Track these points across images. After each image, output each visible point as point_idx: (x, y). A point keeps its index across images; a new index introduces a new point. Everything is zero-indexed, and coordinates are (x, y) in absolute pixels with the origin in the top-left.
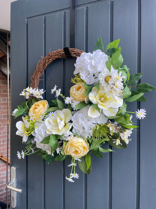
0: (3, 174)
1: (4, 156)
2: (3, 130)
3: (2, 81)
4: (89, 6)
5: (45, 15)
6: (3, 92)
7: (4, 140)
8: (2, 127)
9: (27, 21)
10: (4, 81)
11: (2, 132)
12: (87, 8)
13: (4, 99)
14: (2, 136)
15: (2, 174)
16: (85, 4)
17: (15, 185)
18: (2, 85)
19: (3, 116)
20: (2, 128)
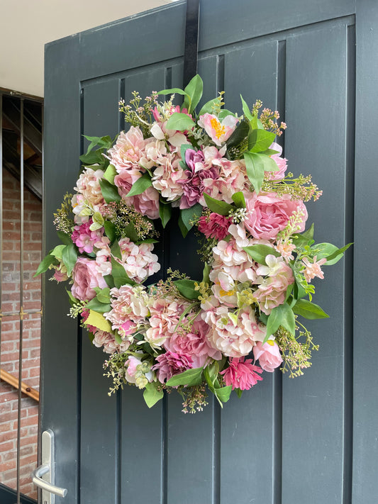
0: (32, 432)
1: (33, 389)
2: (32, 327)
3: (32, 212)
4: (227, 52)
5: (123, 76)
6: (34, 239)
7: (34, 351)
8: (29, 320)
9: (83, 89)
10: (34, 212)
11: (30, 333)
12: (222, 57)
13: (35, 254)
14: (30, 342)
15: (28, 432)
16: (218, 49)
18: (30, 222)
19: (33, 294)
20: (30, 322)
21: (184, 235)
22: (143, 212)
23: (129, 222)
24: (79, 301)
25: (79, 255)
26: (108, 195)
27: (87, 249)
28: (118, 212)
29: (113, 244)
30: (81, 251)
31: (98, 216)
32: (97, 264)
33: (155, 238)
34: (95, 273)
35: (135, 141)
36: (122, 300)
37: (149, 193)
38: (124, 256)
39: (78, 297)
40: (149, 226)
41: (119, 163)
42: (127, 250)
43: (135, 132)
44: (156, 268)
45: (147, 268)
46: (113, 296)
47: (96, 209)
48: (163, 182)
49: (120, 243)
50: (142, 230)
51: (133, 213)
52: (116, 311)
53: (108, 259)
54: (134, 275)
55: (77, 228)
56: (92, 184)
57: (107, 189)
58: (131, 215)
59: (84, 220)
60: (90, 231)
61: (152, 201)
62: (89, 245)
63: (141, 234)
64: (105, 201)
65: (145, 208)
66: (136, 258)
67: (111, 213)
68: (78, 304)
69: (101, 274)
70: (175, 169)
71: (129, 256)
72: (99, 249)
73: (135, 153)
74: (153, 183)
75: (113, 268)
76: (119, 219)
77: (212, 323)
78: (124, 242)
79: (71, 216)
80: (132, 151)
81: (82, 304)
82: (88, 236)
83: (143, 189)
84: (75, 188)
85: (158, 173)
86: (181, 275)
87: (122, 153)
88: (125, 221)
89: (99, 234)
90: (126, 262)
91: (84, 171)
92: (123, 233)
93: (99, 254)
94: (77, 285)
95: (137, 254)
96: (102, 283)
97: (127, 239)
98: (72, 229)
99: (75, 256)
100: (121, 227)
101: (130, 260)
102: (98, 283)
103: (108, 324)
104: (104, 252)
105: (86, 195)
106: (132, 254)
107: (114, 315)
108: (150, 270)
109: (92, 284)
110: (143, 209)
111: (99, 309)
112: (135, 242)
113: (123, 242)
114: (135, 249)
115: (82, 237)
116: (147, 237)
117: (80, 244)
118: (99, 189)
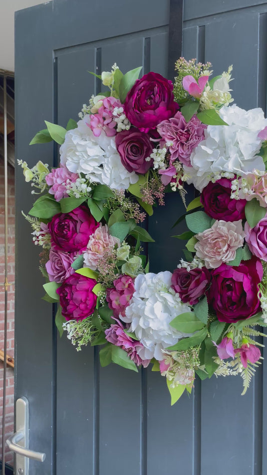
4: (208, 23)
5: (99, 45)
12: (203, 28)
16: (198, 20)
17: (26, 442)
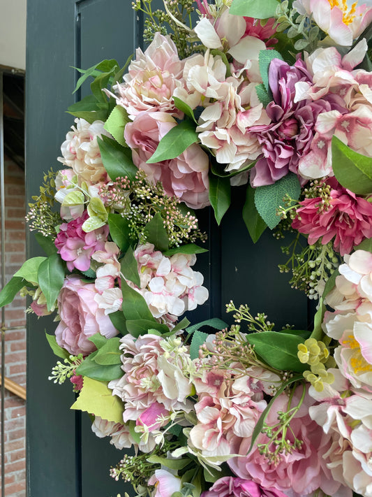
9: (80, 15)
21: (255, 238)
22: (179, 195)
23: (153, 214)
24: (67, 354)
25: (68, 273)
26: (115, 165)
27: (81, 264)
28: (132, 196)
29: (124, 255)
30: (70, 268)
31: (97, 206)
32: (97, 291)
33: (198, 243)
34: (93, 309)
35: (162, 62)
36: (142, 361)
37: (191, 158)
38: (144, 277)
39: (66, 347)
40: (192, 222)
41: (133, 104)
42: (150, 265)
43: (162, 45)
44: (201, 296)
45: (185, 296)
46: (126, 352)
47: (94, 192)
48: (221, 133)
49: (136, 253)
50: (177, 229)
51: (160, 197)
52: (131, 380)
53: (117, 282)
54: (163, 312)
55: (64, 228)
56: (86, 147)
57: (112, 154)
58: (156, 200)
59: (75, 213)
60: (84, 233)
61: (195, 173)
62: (83, 257)
63: (174, 238)
64: (109, 178)
65: (183, 188)
66: (165, 280)
67: (120, 199)
68: (66, 361)
69: (103, 310)
70: (244, 106)
71: (153, 276)
72: (102, 264)
73: (163, 83)
74: (200, 136)
75: (124, 299)
76: (136, 210)
77: (339, 435)
78: (144, 252)
79: (55, 206)
80: (157, 80)
81: (72, 362)
82: (81, 241)
83: (181, 149)
84: (59, 159)
85: (208, 117)
86: (254, 315)
87: (138, 86)
88: (145, 214)
89: (100, 237)
90: (147, 288)
91: (73, 127)
92: (142, 235)
93: (100, 272)
94: (65, 326)
95: (166, 274)
96: (106, 327)
97: (149, 246)
98: (57, 228)
99: (61, 275)
100: (139, 224)
101: (156, 284)
102: (97, 326)
103: (117, 404)
104: (110, 269)
105: (76, 167)
106: (159, 272)
107: (127, 388)
108: (190, 300)
109: (88, 327)
110: (179, 189)
111: (101, 375)
112: (163, 251)
113: (141, 252)
114: (164, 264)
115: (70, 243)
116: (185, 242)
117: (68, 255)
118: (98, 155)
